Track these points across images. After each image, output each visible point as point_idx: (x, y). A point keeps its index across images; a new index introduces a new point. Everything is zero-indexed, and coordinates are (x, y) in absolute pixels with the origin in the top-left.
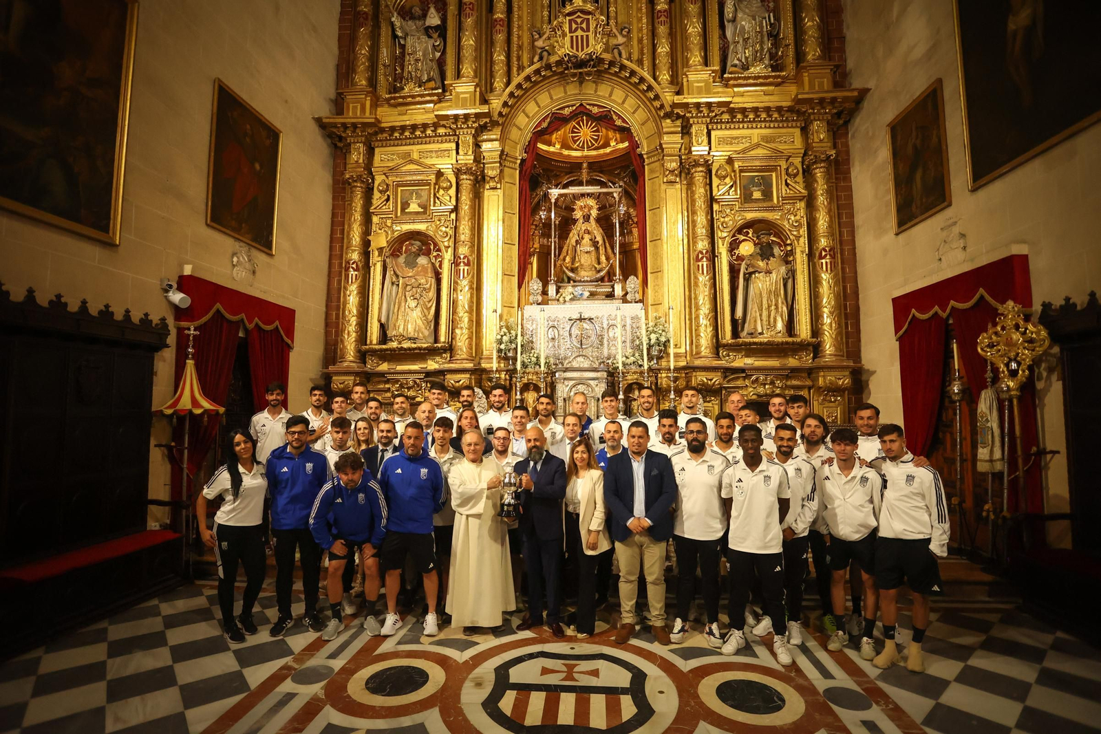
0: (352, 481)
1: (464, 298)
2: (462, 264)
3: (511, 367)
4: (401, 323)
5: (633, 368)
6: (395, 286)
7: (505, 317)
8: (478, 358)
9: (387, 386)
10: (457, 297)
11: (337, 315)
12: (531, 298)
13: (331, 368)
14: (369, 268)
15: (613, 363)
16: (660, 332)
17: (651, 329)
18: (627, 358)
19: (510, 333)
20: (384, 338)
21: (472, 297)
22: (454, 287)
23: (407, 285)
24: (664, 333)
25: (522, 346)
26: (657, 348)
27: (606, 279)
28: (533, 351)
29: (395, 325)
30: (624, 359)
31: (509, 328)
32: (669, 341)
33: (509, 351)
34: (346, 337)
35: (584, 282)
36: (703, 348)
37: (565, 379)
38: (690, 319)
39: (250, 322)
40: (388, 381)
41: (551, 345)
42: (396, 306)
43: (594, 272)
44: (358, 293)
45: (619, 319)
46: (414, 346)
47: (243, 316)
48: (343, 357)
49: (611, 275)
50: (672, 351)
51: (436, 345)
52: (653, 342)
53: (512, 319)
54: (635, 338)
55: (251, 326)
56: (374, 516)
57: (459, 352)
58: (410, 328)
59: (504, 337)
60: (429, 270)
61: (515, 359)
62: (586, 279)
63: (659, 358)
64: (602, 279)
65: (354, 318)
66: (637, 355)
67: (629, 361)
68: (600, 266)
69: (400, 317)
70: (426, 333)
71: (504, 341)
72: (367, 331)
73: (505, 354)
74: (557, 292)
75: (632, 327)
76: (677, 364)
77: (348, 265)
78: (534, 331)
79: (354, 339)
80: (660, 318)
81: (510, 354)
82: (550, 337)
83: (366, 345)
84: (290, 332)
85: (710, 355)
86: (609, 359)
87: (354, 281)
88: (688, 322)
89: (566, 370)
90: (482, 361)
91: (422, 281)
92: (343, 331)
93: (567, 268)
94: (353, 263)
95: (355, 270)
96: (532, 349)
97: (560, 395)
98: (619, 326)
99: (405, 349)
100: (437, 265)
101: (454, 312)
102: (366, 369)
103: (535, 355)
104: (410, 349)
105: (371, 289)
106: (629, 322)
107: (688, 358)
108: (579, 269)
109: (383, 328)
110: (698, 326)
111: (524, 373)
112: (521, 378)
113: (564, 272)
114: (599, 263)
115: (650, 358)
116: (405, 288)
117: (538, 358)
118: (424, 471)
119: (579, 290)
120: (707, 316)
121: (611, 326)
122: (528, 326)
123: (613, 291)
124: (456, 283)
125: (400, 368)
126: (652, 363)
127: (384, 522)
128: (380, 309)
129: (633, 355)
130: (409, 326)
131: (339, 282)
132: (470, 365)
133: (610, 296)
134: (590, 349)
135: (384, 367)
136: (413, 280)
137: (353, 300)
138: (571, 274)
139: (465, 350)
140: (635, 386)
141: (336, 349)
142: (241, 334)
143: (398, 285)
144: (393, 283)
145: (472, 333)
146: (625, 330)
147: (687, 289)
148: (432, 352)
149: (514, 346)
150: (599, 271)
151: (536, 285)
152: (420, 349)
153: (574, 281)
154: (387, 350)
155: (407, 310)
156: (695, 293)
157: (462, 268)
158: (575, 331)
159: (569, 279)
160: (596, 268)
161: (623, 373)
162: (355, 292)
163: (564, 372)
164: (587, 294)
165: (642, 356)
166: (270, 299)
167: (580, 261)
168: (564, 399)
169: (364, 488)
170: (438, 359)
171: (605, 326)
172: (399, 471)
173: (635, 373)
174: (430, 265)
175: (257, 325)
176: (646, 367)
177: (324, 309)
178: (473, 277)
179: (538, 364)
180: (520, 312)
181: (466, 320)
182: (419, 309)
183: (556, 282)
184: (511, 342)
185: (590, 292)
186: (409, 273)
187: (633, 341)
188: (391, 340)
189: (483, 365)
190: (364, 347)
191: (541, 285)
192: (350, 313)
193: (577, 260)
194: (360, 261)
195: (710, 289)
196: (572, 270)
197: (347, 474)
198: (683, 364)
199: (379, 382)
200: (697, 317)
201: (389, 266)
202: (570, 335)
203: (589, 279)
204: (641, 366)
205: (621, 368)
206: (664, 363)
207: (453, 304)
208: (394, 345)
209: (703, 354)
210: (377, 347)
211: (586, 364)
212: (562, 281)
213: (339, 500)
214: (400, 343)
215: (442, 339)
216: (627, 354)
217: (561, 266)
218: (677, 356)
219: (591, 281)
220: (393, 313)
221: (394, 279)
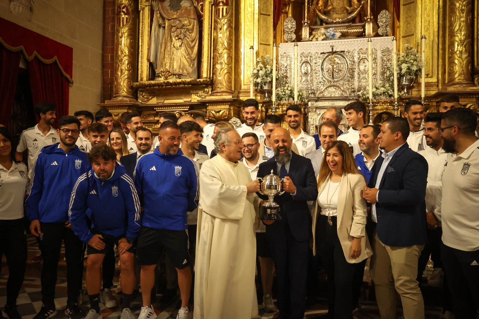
0: (104, 170)
1: (223, 36)
2: (221, 4)
3: (266, 99)
4: (167, 61)
5: (383, 98)
6: (161, 29)
7: (261, 54)
8: (236, 92)
9: (156, 118)
10: (217, 35)
11: (112, 57)
12: (286, 37)
13: (107, 102)
14: (138, 12)
15: (363, 95)
16: (412, 61)
17: (402, 59)
18: (377, 88)
19: (266, 68)
20: (153, 75)
21: (230, 35)
22: (214, 27)
23: (172, 27)
24: (415, 63)
25: (277, 79)
26: (408, 77)
27: (357, 20)
28: (287, 85)
29: (162, 64)
30: (374, 90)
31: (265, 64)
32: (420, 70)
33: (265, 85)
34: (119, 74)
35: (336, 23)
36: (456, 76)
37: (317, 108)
38: (444, 49)
39: (30, 54)
40: (157, 114)
41: (304, 79)
42: (163, 46)
43: (346, 15)
44: (128, 36)
45: (370, 52)
46: (179, 80)
47: (22, 47)
48: (117, 93)
49: (362, 16)
50: (423, 80)
51: (198, 80)
52: (403, 71)
53: (268, 56)
54: (386, 68)
55: (30, 58)
56: (128, 210)
57: (220, 86)
58: (176, 66)
59: (261, 72)
60: (192, 12)
61: (270, 93)
62: (338, 20)
63: (410, 88)
64: (353, 20)
65: (126, 58)
66: (387, 85)
67: (379, 92)
68: (352, 8)
69: (167, 56)
70: (190, 70)
71: (260, 75)
72: (138, 70)
73: (261, 87)
74: (311, 34)
75: (383, 60)
76: (428, 92)
77: (119, 10)
78: (288, 67)
79: (126, 77)
80: (411, 48)
81: (266, 88)
82: (303, 71)
83: (137, 81)
84: (69, 68)
85: (465, 82)
86: (359, 91)
87: (125, 23)
88: (441, 52)
89: (318, 100)
90: (241, 95)
91: (186, 22)
92: (117, 70)
93: (320, 11)
94: (124, 8)
95: (125, 14)
96: (286, 83)
97: (312, 123)
98: (370, 58)
99: (171, 84)
100: (199, 8)
101: (215, 50)
102: (137, 103)
103: (289, 89)
104: (175, 84)
105: (140, 31)
106: (379, 55)
107: (440, 87)
108: (331, 12)
109: (152, 66)
110: (452, 53)
111: (279, 105)
112: (276, 108)
113: (317, 16)
114: (350, 6)
115: (400, 89)
116: (171, 29)
117: (292, 91)
118: (178, 169)
119: (331, 31)
120: (461, 42)
121: (361, 60)
122: (283, 62)
123: (364, 31)
124: (216, 22)
125: (167, 102)
126: (403, 93)
127: (137, 216)
128: (149, 49)
129: (383, 86)
130: (175, 64)
131: (113, 27)
132: (229, 97)
133: (361, 35)
134: (341, 82)
135: (154, 101)
136: (178, 22)
137: (124, 42)
138: (323, 17)
139: (224, 84)
140: (384, 116)
141: (111, 88)
142: (21, 65)
143: (164, 27)
144: (160, 26)
145: (231, 68)
146: (376, 63)
147: (441, 19)
148: (195, 87)
149: (269, 79)
150: (350, 13)
151: (289, 24)
152: (184, 83)
153: (327, 23)
154: (155, 85)
155: (173, 49)
156: (450, 21)
157: (221, 8)
158: (327, 66)
159: (322, 22)
160: (347, 10)
161: (373, 103)
162: (126, 34)
163: (316, 101)
164: (338, 34)
165: (392, 87)
166: (47, 35)
167: (332, 5)
168: (316, 127)
169: (117, 181)
170: (200, 93)
171: (356, 59)
172: (154, 169)
173: (385, 102)
174: (192, 8)
175: (36, 57)
176: (396, 96)
177: (101, 52)
178: (231, 16)
179: (291, 96)
180: (275, 48)
181: (226, 56)
182: (183, 48)
183: (309, 25)
184: (267, 76)
185: (341, 32)
186: (173, 15)
187: (383, 73)
188: (159, 76)
189: (241, 98)
190: (136, 84)
191: (294, 23)
192: (122, 53)
193: (329, 3)
194: (130, 5)
195: (467, 15)
196: (325, 13)
197: (99, 164)
198: (433, 92)
199: (150, 115)
200: (452, 44)
201: (156, 9)
202: (322, 69)
203: (340, 20)
204: (391, 96)
205: (371, 97)
206: (414, 93)
207: (214, 43)
208: (162, 80)
209: (457, 80)
210: (147, 83)
211: (337, 93)
212: (315, 24)
213: (94, 192)
214: (166, 78)
215: (204, 75)
216: (377, 86)
217: (314, 11)
218: (428, 85)
219: (343, 22)
220: (161, 53)
221: (161, 22)
